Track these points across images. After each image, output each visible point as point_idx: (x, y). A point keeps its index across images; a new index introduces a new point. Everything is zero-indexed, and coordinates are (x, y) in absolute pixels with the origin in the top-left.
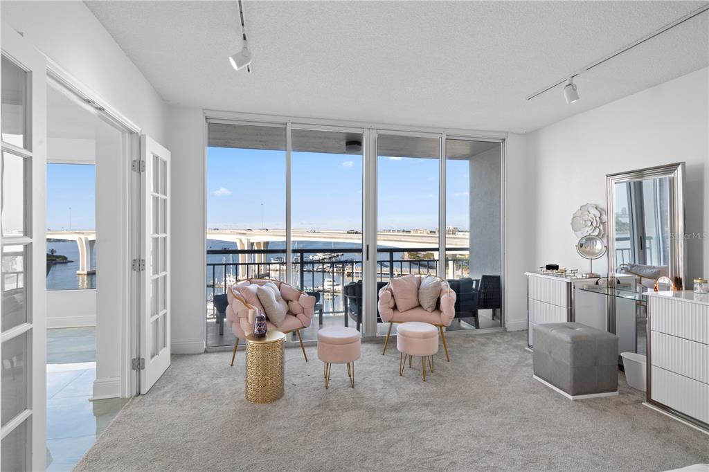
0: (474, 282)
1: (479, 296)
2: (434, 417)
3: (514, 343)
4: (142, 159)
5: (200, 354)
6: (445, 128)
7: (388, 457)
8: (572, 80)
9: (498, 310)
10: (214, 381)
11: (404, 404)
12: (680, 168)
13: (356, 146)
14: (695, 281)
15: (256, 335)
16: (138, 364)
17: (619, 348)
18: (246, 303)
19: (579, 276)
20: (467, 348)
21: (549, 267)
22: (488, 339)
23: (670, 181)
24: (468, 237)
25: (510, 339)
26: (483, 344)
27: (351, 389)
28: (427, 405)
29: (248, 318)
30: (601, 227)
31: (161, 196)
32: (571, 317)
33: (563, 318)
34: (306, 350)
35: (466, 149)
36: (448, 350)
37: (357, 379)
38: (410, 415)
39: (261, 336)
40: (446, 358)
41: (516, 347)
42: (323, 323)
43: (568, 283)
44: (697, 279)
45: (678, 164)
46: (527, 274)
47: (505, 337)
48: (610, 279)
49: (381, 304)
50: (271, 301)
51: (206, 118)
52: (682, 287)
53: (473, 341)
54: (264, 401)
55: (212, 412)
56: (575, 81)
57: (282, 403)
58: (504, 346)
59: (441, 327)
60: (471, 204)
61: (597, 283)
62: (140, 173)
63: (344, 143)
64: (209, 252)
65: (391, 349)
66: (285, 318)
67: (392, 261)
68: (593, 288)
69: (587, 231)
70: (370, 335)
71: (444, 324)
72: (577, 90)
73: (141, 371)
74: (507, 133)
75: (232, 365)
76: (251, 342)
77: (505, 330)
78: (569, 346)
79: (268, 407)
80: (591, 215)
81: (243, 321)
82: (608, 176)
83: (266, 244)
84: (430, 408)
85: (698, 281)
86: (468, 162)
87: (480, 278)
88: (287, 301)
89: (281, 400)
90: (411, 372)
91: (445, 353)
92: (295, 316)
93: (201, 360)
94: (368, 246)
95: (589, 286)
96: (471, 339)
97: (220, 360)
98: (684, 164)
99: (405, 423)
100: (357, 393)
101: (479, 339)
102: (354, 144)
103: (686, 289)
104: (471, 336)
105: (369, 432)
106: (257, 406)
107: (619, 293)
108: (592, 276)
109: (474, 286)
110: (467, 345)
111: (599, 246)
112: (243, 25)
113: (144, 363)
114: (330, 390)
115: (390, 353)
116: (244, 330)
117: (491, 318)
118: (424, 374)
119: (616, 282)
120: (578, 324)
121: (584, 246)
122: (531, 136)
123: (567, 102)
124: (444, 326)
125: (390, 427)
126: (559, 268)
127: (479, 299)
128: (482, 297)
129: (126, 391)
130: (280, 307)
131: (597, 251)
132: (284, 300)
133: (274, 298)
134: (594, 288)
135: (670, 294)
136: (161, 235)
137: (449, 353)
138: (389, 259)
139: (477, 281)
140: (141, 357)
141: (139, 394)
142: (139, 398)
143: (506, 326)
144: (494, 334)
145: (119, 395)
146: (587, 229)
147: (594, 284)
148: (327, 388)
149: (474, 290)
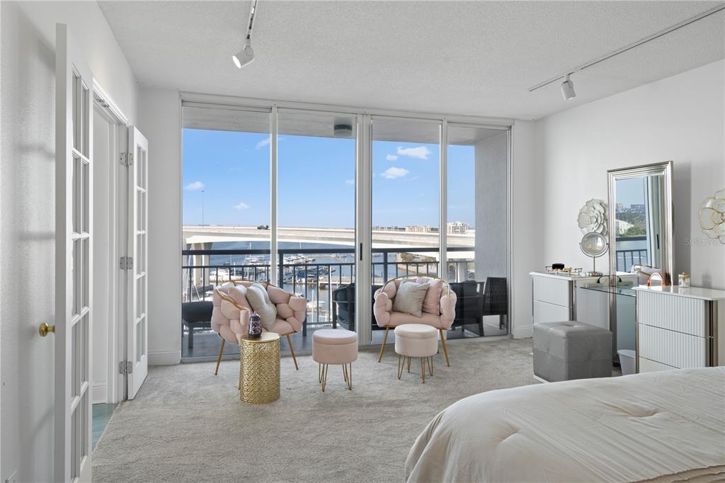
0: (479, 285)
1: (484, 300)
2: (433, 410)
3: (519, 350)
4: (130, 152)
5: (175, 365)
6: (446, 114)
7: (390, 438)
8: (569, 78)
9: (505, 316)
10: (201, 388)
11: (404, 401)
12: (669, 167)
13: (346, 130)
14: (679, 275)
15: (251, 335)
16: (125, 368)
17: (618, 346)
18: (235, 304)
19: (583, 275)
20: (469, 354)
21: (556, 266)
22: (492, 346)
23: (661, 179)
24: (474, 236)
25: (516, 345)
26: (487, 351)
27: (349, 391)
28: (425, 402)
29: (239, 319)
30: (605, 224)
31: (142, 190)
32: (573, 316)
33: (565, 317)
34: (297, 359)
35: (470, 134)
36: (448, 356)
37: (354, 383)
38: (409, 409)
39: (256, 336)
40: (446, 364)
41: (520, 353)
42: (308, 334)
43: (570, 281)
44: (681, 274)
45: (667, 163)
46: (532, 273)
47: (511, 344)
48: (611, 277)
49: (377, 307)
50: (261, 303)
51: (182, 101)
52: (670, 282)
53: (476, 348)
54: (262, 402)
55: (210, 412)
56: (572, 78)
57: (279, 403)
58: (508, 352)
59: (441, 331)
60: (477, 197)
61: (598, 282)
62: (127, 166)
63: (332, 127)
64: (184, 253)
65: (388, 356)
66: (275, 322)
67: (386, 264)
68: (594, 287)
69: (592, 228)
70: (364, 344)
71: (444, 326)
72: (574, 88)
73: (129, 375)
74: (514, 119)
75: (216, 374)
76: (247, 341)
77: (512, 337)
78: (564, 341)
79: (267, 407)
80: (596, 212)
81: (234, 324)
82: (609, 171)
83: (210, 244)
84: (428, 404)
85: (682, 276)
86: (473, 147)
87: (485, 281)
88: (276, 305)
89: (278, 401)
90: (409, 376)
91: (445, 359)
92: (285, 320)
93: (179, 370)
94: (361, 245)
95: (589, 284)
96: (474, 346)
97: (201, 370)
98: (672, 162)
99: (404, 415)
100: (356, 394)
101: (482, 346)
102: (343, 128)
103: (674, 284)
104: (474, 344)
105: (370, 422)
106: (255, 406)
107: (620, 291)
108: (594, 274)
109: (478, 290)
110: (470, 352)
111: (600, 243)
112: (250, 28)
113: (131, 367)
114: (326, 392)
115: (387, 360)
116: (235, 332)
117: (498, 327)
118: (424, 377)
119: (617, 280)
120: (579, 322)
121: (587, 243)
122: (539, 123)
123: (565, 99)
124: (444, 329)
125: (390, 418)
126: (565, 267)
127: (484, 303)
128: (488, 301)
129: (113, 396)
130: (269, 309)
131: (598, 249)
132: (272, 303)
133: (264, 300)
134: (596, 286)
135: (659, 288)
136: (142, 232)
137: (449, 360)
138: (382, 261)
139: (482, 284)
140: (129, 360)
141: (126, 399)
142: (127, 403)
143: (513, 333)
144: (500, 342)
145: (106, 401)
146: (593, 226)
147: (596, 282)
148: (323, 391)
149: (477, 293)
